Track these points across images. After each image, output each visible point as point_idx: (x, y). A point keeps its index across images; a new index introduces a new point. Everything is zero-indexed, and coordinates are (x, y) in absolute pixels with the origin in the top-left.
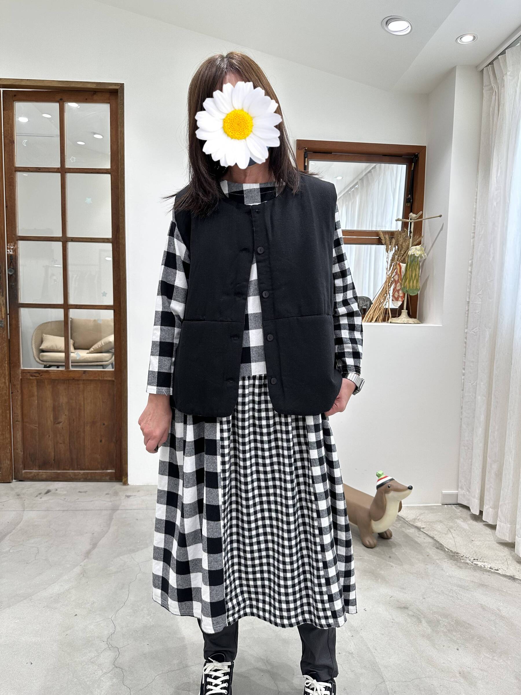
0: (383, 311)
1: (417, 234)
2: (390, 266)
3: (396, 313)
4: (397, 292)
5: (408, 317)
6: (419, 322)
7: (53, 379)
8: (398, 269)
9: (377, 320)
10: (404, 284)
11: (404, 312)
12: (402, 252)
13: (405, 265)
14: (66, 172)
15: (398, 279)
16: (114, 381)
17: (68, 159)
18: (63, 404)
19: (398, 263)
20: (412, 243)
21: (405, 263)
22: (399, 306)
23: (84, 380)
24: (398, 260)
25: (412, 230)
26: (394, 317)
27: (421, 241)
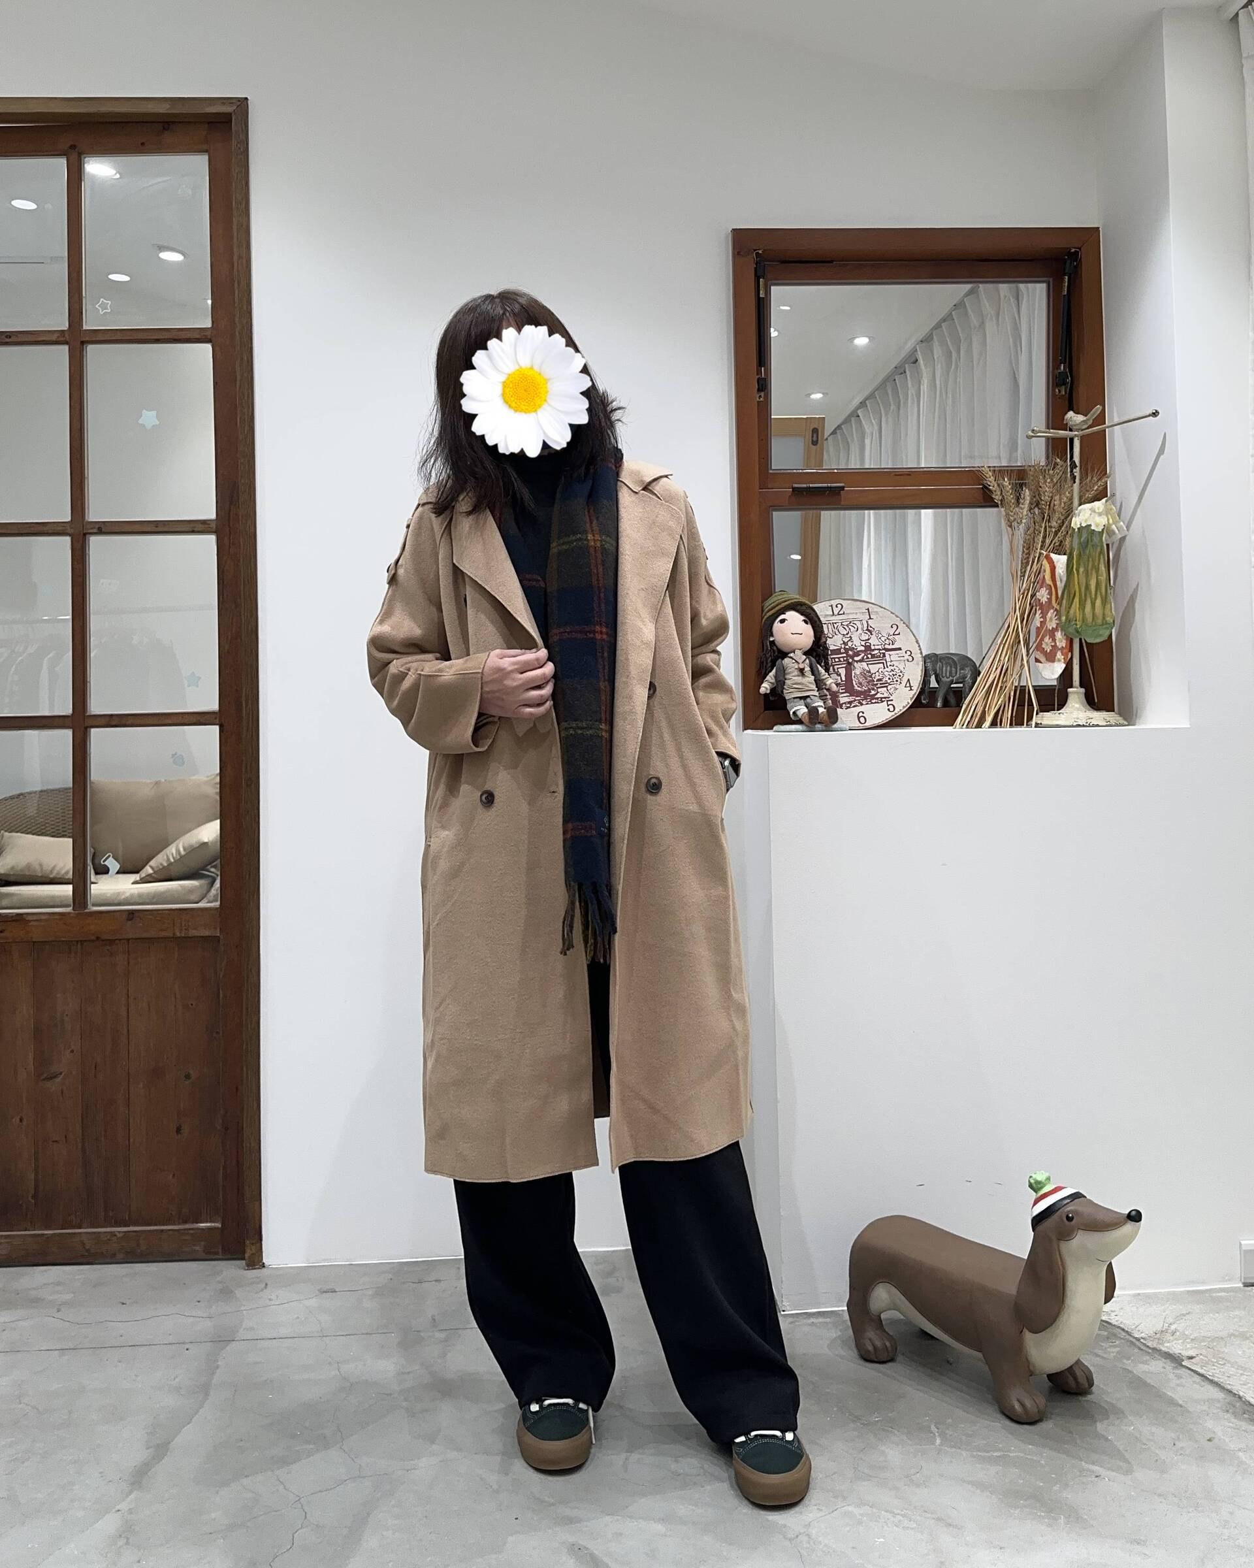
0: (1012, 694)
1: (1093, 470)
2: (1022, 563)
3: (1052, 699)
4: (1048, 637)
5: (1089, 707)
6: (1122, 721)
7: (34, 940)
8: (1045, 571)
9: (999, 720)
10: (1068, 612)
11: (1075, 693)
12: (1054, 524)
13: (1064, 558)
14: (83, 343)
15: (1050, 600)
16: (219, 941)
17: (89, 307)
18: (66, 1019)
19: (1045, 553)
20: (1080, 498)
21: (1065, 554)
22: (1057, 675)
23: (128, 940)
24: (1041, 549)
25: (1077, 459)
26: (1048, 712)
27: (1106, 487)
